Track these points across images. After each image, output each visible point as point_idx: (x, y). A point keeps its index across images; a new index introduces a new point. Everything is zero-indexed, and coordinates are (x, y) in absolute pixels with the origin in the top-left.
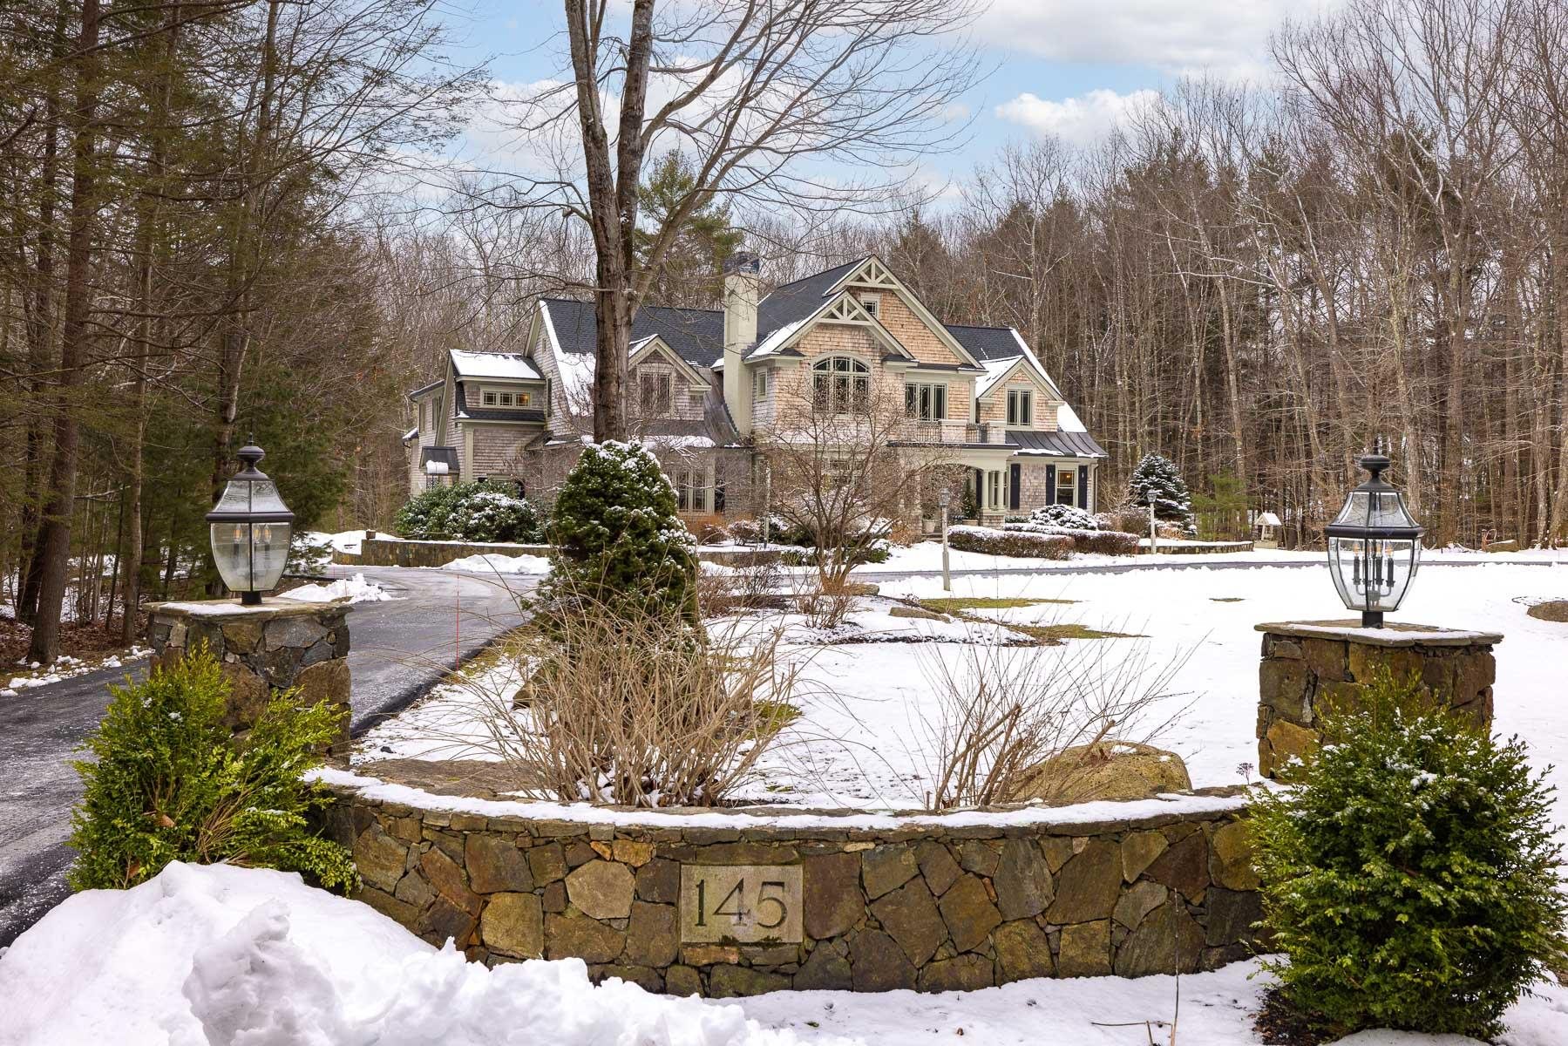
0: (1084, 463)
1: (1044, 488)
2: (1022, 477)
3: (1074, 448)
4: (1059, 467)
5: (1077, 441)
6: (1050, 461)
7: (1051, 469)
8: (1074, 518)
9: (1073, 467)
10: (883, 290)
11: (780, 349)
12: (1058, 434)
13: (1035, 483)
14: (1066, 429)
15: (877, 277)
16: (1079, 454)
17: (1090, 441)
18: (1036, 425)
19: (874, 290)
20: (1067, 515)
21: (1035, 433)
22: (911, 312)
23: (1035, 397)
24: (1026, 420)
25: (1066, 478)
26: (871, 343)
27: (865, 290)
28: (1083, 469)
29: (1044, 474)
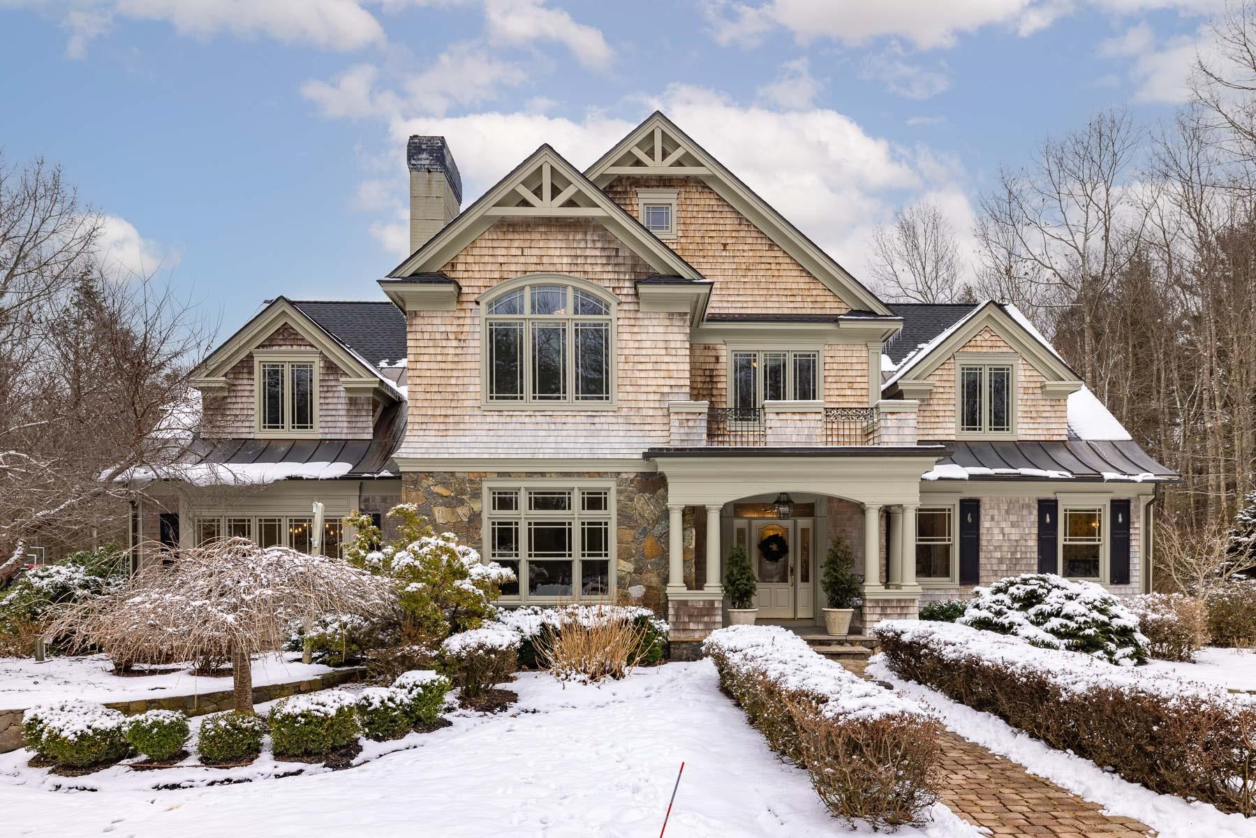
0: (1122, 493)
1: (1033, 543)
2: (985, 524)
3: (1097, 464)
4: (1068, 503)
5: (1108, 454)
6: (1046, 492)
7: (1047, 507)
8: (1070, 607)
9: (1098, 502)
10: (685, 181)
11: (407, 272)
12: (1070, 443)
13: (1014, 534)
14: (1085, 436)
15: (665, 155)
16: (1108, 475)
17: (1138, 453)
18: (1023, 429)
19: (665, 182)
20: (1053, 600)
21: (1020, 445)
22: (740, 218)
23: (1022, 376)
24: (1000, 419)
25: (1083, 522)
26: (613, 253)
27: (638, 182)
28: (1121, 507)
29: (1034, 517)
